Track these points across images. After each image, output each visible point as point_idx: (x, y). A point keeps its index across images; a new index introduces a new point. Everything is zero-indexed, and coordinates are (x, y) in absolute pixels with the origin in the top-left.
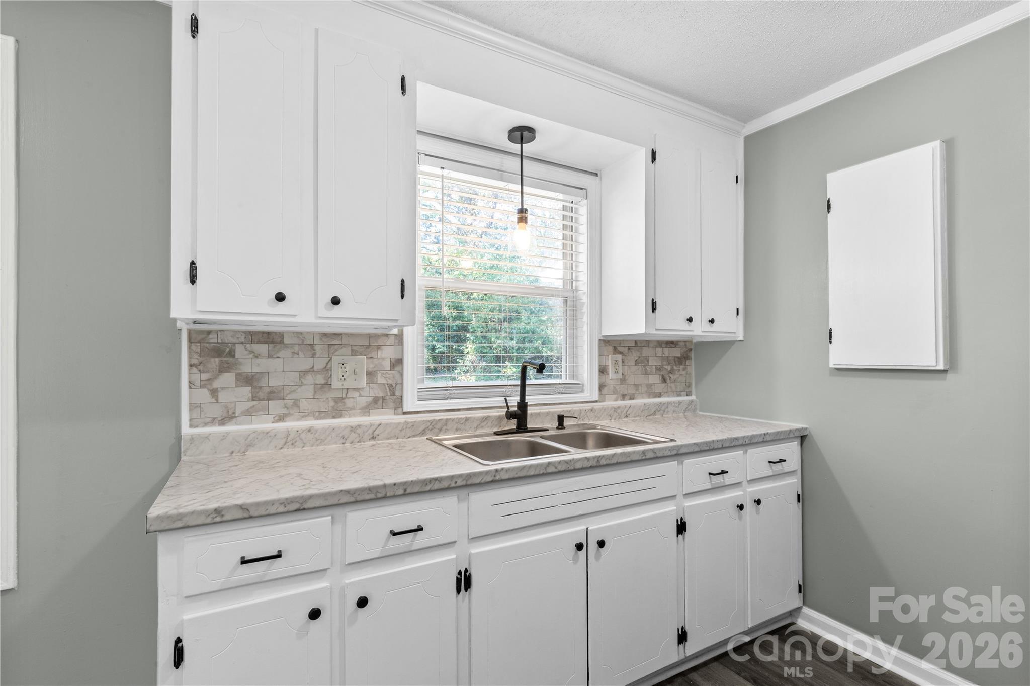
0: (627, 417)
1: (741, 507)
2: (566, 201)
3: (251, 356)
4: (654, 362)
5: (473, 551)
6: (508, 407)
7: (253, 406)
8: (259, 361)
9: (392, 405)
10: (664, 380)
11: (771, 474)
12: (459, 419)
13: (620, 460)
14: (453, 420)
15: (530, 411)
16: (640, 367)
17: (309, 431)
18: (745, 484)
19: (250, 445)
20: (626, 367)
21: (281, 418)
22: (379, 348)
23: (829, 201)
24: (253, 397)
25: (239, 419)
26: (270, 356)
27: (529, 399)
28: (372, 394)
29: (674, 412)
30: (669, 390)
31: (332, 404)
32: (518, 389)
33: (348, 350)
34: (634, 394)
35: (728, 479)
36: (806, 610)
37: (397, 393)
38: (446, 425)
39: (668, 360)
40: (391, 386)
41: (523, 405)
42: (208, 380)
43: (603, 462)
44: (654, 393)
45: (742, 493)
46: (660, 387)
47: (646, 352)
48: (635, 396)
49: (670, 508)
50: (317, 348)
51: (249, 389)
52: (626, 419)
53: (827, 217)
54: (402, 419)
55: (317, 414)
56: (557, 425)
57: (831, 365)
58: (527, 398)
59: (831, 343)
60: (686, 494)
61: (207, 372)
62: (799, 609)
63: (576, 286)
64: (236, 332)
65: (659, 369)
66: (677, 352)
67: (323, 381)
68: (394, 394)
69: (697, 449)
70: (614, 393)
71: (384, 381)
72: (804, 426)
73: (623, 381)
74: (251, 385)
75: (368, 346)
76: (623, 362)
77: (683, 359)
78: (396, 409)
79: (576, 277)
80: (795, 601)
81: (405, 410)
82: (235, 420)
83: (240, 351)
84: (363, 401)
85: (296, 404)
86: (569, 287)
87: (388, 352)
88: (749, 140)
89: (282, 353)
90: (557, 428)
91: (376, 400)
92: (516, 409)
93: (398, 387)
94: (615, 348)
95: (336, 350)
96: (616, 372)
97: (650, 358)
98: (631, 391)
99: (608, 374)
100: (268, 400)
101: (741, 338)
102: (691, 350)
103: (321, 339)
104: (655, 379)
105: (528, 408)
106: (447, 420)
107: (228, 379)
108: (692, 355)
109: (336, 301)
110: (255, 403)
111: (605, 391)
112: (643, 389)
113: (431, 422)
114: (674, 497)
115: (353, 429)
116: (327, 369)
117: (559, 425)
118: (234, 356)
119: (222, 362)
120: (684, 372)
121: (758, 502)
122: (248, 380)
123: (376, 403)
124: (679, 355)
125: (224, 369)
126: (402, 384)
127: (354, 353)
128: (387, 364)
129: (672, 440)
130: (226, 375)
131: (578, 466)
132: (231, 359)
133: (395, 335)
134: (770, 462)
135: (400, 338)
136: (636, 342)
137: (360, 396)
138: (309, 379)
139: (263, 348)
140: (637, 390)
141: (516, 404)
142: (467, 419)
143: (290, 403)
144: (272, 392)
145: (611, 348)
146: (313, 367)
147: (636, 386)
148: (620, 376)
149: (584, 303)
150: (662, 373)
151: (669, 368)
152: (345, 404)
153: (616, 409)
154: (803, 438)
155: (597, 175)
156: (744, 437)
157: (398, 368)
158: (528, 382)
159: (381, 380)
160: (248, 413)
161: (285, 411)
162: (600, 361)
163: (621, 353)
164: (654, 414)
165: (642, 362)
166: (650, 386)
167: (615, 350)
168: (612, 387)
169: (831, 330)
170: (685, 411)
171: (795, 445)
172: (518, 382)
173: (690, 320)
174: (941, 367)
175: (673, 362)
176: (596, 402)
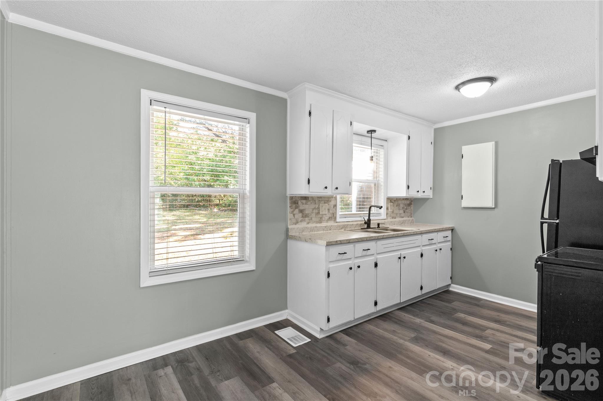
0: (394, 224)
1: (436, 250)
2: (375, 150)
3: (302, 204)
4: (402, 206)
5: (378, 257)
6: (365, 220)
7: (302, 219)
8: (304, 205)
9: (333, 219)
10: (404, 212)
11: (444, 241)
12: (350, 224)
13: (409, 234)
14: (349, 224)
15: (372, 222)
16: (398, 207)
17: (316, 227)
18: (437, 243)
19: (303, 231)
20: (394, 207)
21: (308, 223)
22: (330, 201)
23: (462, 155)
24: (302, 216)
25: (299, 223)
26: (306, 204)
27: (371, 218)
28: (329, 216)
29: (408, 223)
30: (406, 215)
31: (319, 219)
32: (368, 214)
33: (323, 202)
34: (395, 217)
35: (433, 242)
36: (452, 285)
37: (335, 216)
38: (347, 226)
39: (405, 205)
40: (333, 213)
41: (369, 220)
42: (293, 211)
43: (405, 234)
44: (401, 217)
45: (436, 246)
46: (403, 215)
47: (400, 202)
48: (396, 217)
49: (419, 249)
50: (316, 201)
51: (301, 214)
52: (394, 225)
53: (462, 160)
54: (336, 224)
55: (316, 222)
56: (377, 227)
57: (462, 206)
58: (371, 217)
59: (462, 199)
60: (423, 246)
61: (293, 209)
62: (450, 285)
63: (378, 179)
64: (298, 197)
65: (403, 208)
66: (408, 202)
67: (317, 212)
68: (334, 216)
69: (426, 232)
70: (390, 217)
71: (332, 212)
72: (453, 226)
73: (393, 212)
74: (302, 213)
75: (328, 201)
76: (393, 205)
77: (410, 205)
78: (334, 221)
79: (379, 176)
80: (449, 282)
81: (337, 221)
82: (298, 224)
83: (299, 203)
84: (327, 218)
85: (311, 219)
86: (376, 180)
87: (332, 203)
88: (436, 130)
89: (309, 203)
90: (377, 228)
91: (330, 218)
92: (367, 221)
93: (335, 214)
94: (391, 201)
95: (321, 202)
96: (391, 209)
97: (401, 204)
98: (395, 216)
99: (389, 210)
100: (305, 217)
101: (432, 197)
102: (412, 201)
103: (317, 199)
104: (402, 211)
105: (371, 221)
106: (348, 225)
107: (297, 211)
108: (413, 203)
109: (337, 188)
110: (303, 218)
111: (388, 215)
112: (398, 215)
113: (344, 225)
114: (420, 246)
115: (326, 227)
116: (319, 208)
117: (378, 226)
118: (298, 204)
119: (296, 206)
120: (410, 209)
121: (441, 249)
122: (301, 211)
123: (330, 219)
124: (409, 203)
125: (296, 208)
126: (336, 213)
127: (325, 203)
128: (332, 206)
129: (419, 229)
130: (296, 209)
131: (400, 235)
132: (298, 205)
133: (335, 197)
134: (444, 237)
135: (336, 198)
136: (397, 199)
137: (326, 216)
138: (314, 211)
139: (304, 201)
140: (397, 215)
141: (367, 220)
142: (353, 224)
143: (310, 218)
144: (306, 215)
145: (390, 201)
146: (315, 207)
147: (397, 214)
148: (392, 211)
149: (382, 185)
150: (404, 209)
151: (406, 207)
152: (322, 219)
153: (391, 222)
154: (452, 230)
155: (386, 141)
156: (437, 229)
157: (335, 208)
158: (371, 212)
159: (331, 212)
160: (301, 221)
161: (309, 221)
162: (387, 206)
163: (392, 202)
164: (402, 224)
165: (398, 205)
166: (400, 214)
167: (391, 202)
168: (390, 214)
169: (462, 195)
170: (411, 223)
171: (450, 232)
172: (368, 212)
173: (418, 191)
174: (493, 207)
175: (407, 206)
176: (385, 219)
